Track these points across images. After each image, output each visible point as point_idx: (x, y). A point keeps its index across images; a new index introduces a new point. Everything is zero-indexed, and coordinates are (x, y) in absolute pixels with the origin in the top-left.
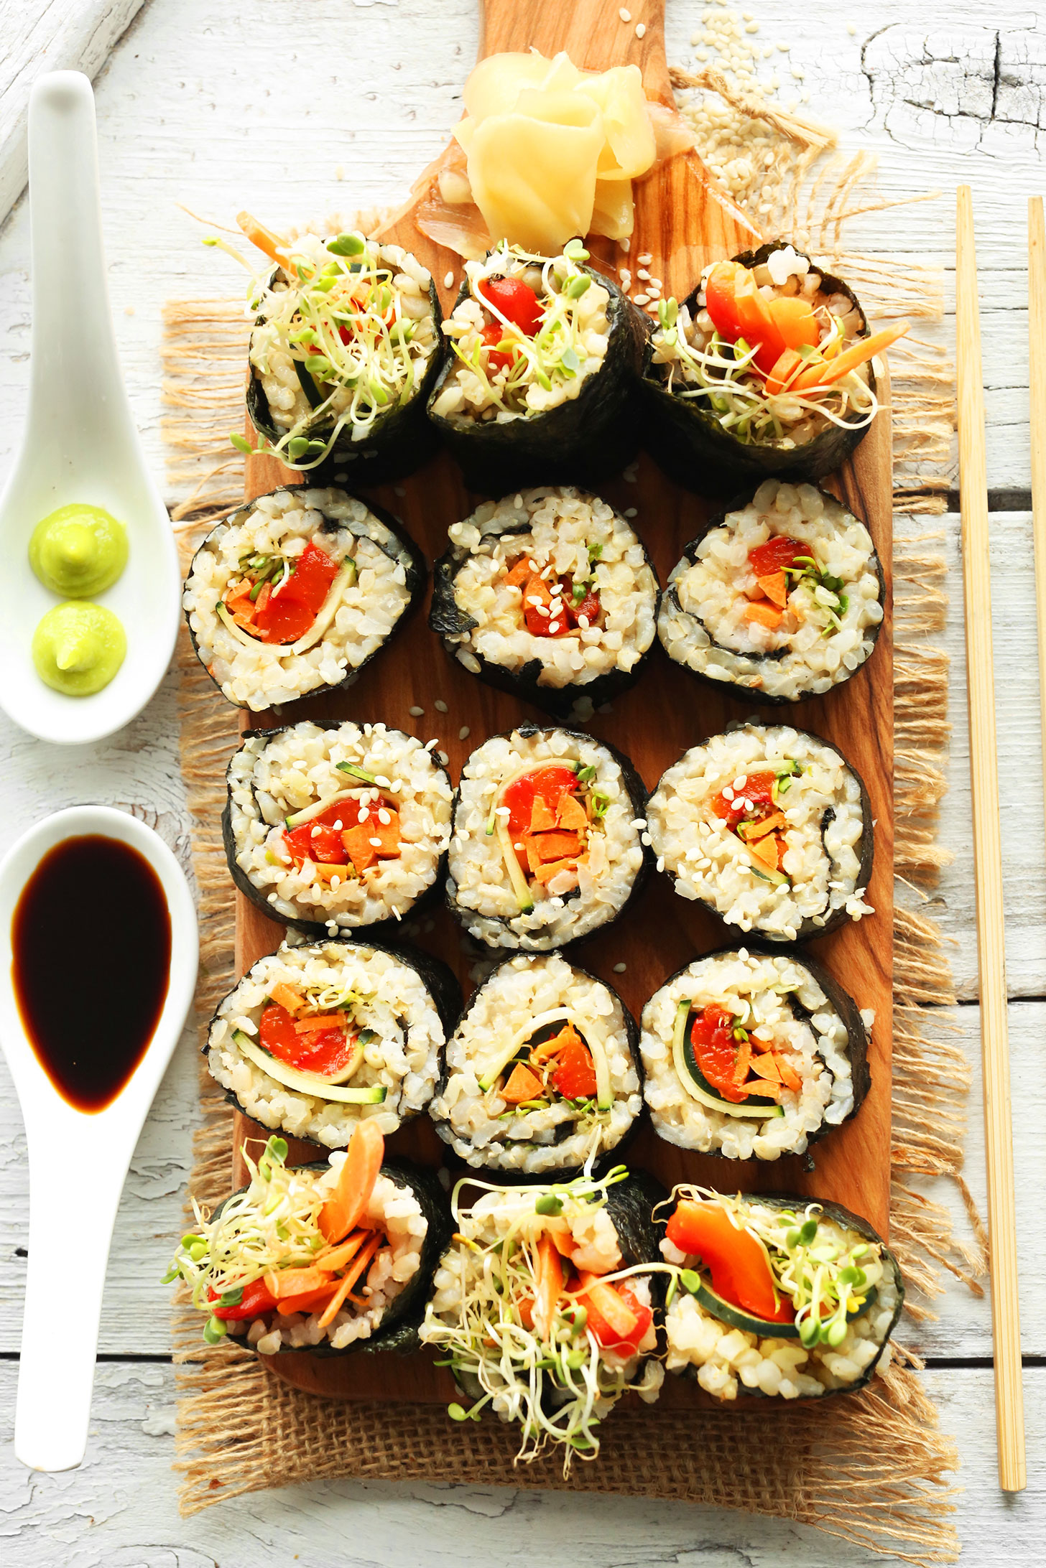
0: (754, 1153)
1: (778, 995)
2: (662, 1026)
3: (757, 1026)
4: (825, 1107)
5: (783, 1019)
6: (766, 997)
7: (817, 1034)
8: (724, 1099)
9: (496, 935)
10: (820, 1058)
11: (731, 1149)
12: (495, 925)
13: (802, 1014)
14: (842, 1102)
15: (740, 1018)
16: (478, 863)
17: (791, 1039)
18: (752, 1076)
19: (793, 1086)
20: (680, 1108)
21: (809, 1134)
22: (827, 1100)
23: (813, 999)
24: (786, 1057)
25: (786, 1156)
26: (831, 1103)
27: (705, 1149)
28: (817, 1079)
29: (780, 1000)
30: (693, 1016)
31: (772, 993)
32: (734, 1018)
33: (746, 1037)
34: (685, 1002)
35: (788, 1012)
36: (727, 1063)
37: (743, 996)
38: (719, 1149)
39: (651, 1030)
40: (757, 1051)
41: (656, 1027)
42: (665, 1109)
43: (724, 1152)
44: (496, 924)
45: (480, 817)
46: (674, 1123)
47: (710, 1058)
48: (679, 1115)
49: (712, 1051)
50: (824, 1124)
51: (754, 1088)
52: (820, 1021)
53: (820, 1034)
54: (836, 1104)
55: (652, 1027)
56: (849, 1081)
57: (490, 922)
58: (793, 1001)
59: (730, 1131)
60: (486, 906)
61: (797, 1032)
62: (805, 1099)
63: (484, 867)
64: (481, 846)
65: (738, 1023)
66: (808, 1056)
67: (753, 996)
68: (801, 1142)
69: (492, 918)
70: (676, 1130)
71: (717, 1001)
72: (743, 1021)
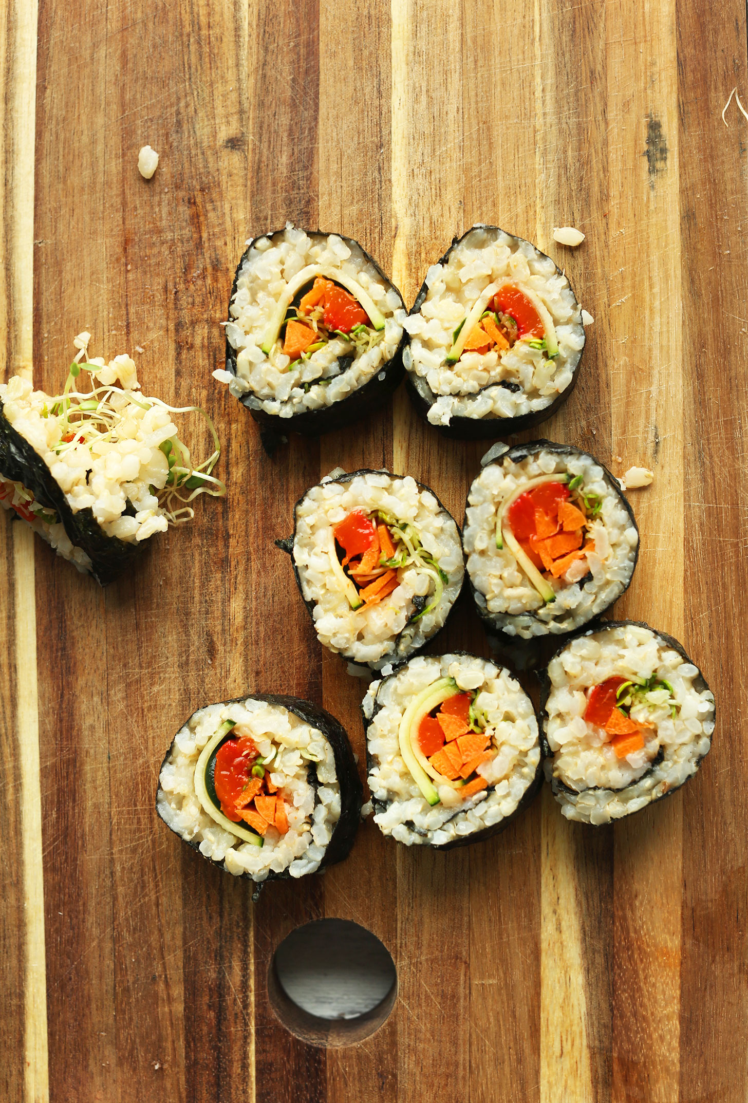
0: (224, 860)
1: (301, 757)
2: (202, 732)
3: (274, 771)
4: (296, 858)
5: (297, 777)
6: (292, 754)
7: (318, 801)
8: (222, 812)
9: (527, 628)
10: (310, 820)
11: (207, 850)
12: (525, 620)
13: (313, 780)
14: (309, 862)
15: (264, 758)
16: (498, 573)
17: (295, 795)
18: (251, 806)
19: (279, 831)
20: (184, 797)
21: (271, 871)
22: (299, 855)
23: (327, 775)
24: (286, 806)
25: (246, 876)
26: (301, 858)
27: (187, 837)
28: (300, 835)
29: (301, 762)
30: (231, 736)
31: (297, 754)
32: (259, 756)
33: (263, 773)
34: (231, 722)
35: (304, 773)
36: (237, 786)
37: (276, 744)
38: (199, 843)
39: (192, 730)
40: (265, 790)
41: (198, 729)
42: (171, 793)
43: (202, 848)
44: (526, 618)
45: (485, 537)
46: (173, 806)
47: (225, 776)
48: (180, 801)
49: (229, 771)
50: (287, 870)
51: (248, 815)
52: (324, 793)
53: (320, 802)
54: (304, 861)
55: (195, 728)
56: (324, 850)
57: (521, 618)
58: (312, 768)
59: (213, 833)
60: (514, 607)
61: (303, 792)
62: (283, 844)
63: (505, 575)
64: (495, 559)
65: (260, 761)
66: (302, 815)
67: (281, 748)
68: (262, 873)
69: (522, 614)
70: (172, 812)
71: (253, 737)
72: (266, 762)
